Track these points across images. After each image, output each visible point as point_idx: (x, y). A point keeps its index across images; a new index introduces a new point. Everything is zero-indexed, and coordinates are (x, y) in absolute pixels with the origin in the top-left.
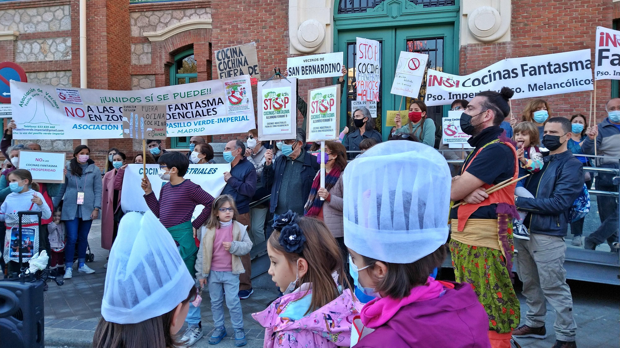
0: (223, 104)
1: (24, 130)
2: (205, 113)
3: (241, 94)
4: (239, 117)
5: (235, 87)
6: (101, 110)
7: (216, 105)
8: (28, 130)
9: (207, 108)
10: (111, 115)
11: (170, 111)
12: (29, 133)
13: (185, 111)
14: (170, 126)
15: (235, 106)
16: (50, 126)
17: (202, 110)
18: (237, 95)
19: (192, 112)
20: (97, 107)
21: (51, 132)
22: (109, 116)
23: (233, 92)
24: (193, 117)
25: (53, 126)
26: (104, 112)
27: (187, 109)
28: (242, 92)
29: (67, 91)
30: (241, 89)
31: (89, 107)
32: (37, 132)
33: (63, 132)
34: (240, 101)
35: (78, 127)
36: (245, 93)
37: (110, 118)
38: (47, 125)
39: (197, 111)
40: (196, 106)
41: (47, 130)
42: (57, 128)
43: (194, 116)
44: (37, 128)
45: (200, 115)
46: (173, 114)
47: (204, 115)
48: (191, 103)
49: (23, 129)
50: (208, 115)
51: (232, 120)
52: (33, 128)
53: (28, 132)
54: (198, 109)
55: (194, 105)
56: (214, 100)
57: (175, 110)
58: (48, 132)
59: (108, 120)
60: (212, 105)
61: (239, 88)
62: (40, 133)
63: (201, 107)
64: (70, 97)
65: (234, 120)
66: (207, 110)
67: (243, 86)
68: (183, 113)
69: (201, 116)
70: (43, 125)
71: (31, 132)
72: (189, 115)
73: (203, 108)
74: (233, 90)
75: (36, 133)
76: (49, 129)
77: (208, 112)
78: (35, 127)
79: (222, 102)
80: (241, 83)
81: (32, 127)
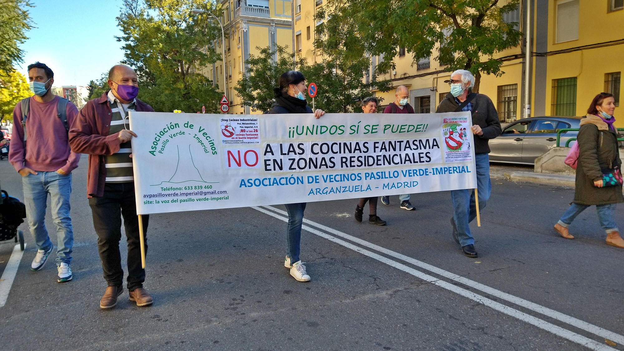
0: (438, 147)
1: (163, 195)
2: (417, 159)
3: (461, 136)
4: (459, 167)
5: (453, 127)
6: (285, 151)
7: (430, 148)
8: (169, 195)
9: (419, 151)
10: (297, 157)
11: (375, 152)
12: (173, 201)
13: (392, 153)
14: (371, 177)
15: (454, 152)
16: (204, 185)
17: (413, 154)
18: (456, 136)
19: (400, 155)
20: (281, 145)
21: (208, 196)
22: (294, 160)
23: (451, 133)
24: (401, 163)
25: (209, 185)
26: (288, 154)
27: (395, 150)
28: (461, 133)
29: (239, 122)
30: (461, 129)
31: (268, 145)
32: (185, 198)
33: (226, 195)
34: (460, 144)
35: (247, 184)
36: (465, 136)
37: (295, 165)
38: (200, 184)
39: (407, 155)
40: (406, 147)
41: (201, 193)
42: (215, 188)
43: (403, 162)
44: (184, 191)
45: (410, 160)
46: (377, 156)
47: (414, 162)
48: (400, 142)
49: (160, 195)
50: (420, 162)
51: (449, 170)
52: (178, 192)
53: (170, 199)
54: (408, 150)
55: (403, 145)
56: (428, 140)
57: (381, 151)
58: (203, 197)
59: (290, 168)
60: (425, 148)
61: (458, 128)
62: (191, 200)
63: (411, 149)
64: (242, 131)
65: (452, 172)
66: (419, 154)
67: (464, 125)
68: (390, 155)
69: (411, 163)
70: (193, 184)
71: (175, 198)
72: (397, 159)
73: (414, 151)
74: (451, 130)
75: (184, 201)
76: (204, 190)
77: (420, 157)
78: (180, 189)
79: (437, 145)
80: (461, 122)
81: (174, 189)
